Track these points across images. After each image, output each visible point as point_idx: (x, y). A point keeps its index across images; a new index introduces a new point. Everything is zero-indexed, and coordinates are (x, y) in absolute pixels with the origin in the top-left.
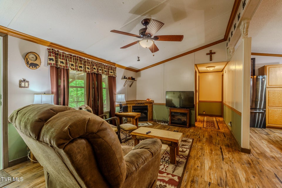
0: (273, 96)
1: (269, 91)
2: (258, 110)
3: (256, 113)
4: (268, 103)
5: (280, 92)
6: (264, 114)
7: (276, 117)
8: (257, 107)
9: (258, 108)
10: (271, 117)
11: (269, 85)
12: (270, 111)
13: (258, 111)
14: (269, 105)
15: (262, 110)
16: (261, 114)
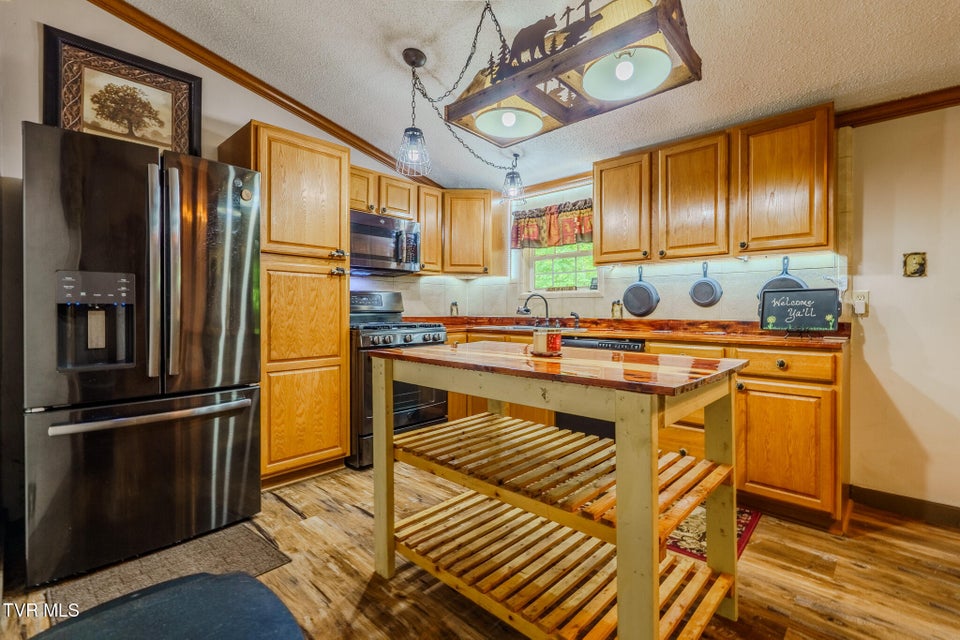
0: (290, 304)
1: (270, 276)
2: (218, 395)
3: (210, 416)
4: (269, 345)
5: (313, 279)
6: (248, 417)
7: (300, 415)
8: (215, 381)
9: (218, 384)
10: (279, 421)
11: (270, 241)
12: (277, 389)
13: (217, 407)
14: (274, 355)
15: (240, 395)
16: (232, 420)
